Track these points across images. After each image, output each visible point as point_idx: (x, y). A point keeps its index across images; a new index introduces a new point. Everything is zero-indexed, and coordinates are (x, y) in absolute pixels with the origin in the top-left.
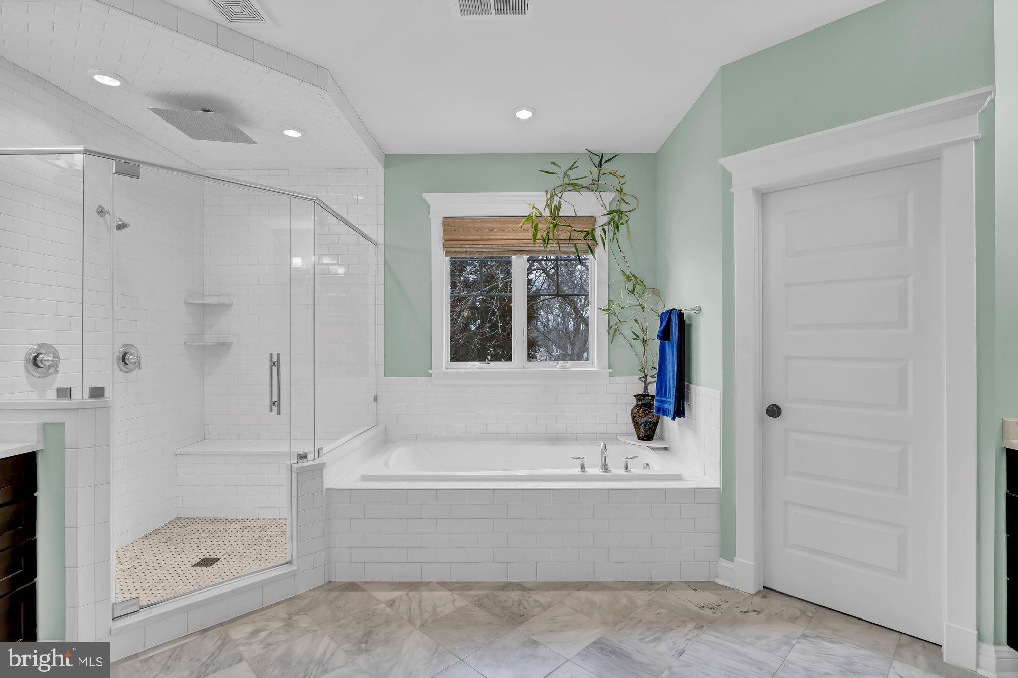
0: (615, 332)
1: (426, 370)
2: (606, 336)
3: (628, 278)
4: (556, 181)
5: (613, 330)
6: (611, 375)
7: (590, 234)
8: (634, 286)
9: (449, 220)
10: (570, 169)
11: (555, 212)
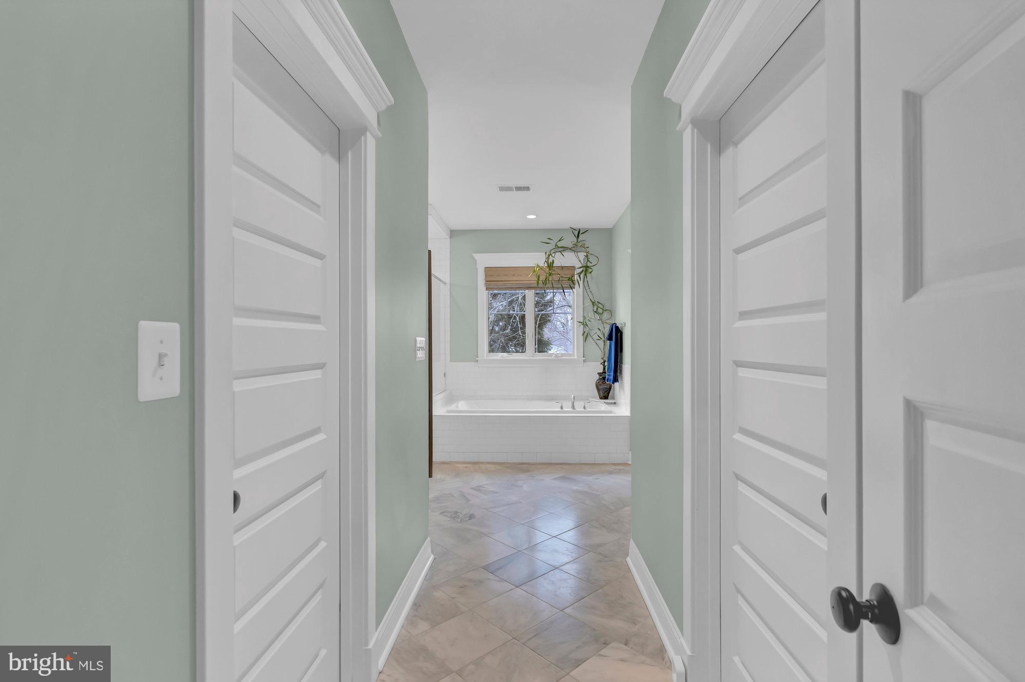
0: (587, 335)
1: (475, 358)
2: (581, 338)
3: (593, 303)
4: (552, 246)
5: (585, 334)
6: (584, 361)
7: (571, 279)
8: (597, 309)
9: (488, 269)
10: (560, 241)
11: (550, 266)
